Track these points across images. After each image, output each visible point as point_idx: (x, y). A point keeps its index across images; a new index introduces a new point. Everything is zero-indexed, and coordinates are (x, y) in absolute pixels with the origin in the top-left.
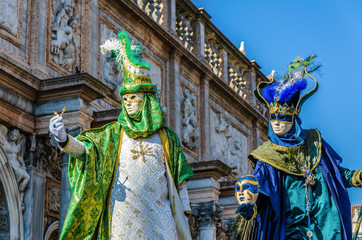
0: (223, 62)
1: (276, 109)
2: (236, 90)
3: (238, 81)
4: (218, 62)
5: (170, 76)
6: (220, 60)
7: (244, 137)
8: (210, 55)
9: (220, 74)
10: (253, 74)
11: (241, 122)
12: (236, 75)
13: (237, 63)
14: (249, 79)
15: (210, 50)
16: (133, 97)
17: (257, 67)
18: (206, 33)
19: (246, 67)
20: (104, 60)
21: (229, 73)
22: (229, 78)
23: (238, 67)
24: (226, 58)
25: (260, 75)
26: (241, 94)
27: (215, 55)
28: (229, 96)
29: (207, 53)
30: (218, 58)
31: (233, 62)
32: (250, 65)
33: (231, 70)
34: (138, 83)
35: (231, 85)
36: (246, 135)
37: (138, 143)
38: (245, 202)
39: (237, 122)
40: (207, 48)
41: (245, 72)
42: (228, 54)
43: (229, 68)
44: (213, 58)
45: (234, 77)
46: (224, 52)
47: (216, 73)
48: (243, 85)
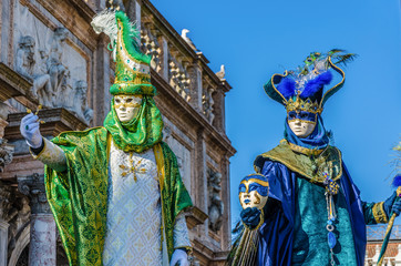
0: (162, 52)
1: (297, 104)
2: (178, 89)
3: (180, 79)
4: (156, 53)
5: (98, 70)
6: (159, 51)
7: (187, 151)
8: (146, 44)
9: (159, 68)
10: (199, 70)
11: (184, 132)
12: (178, 70)
13: (179, 55)
14: (194, 76)
15: (146, 37)
16: (129, 100)
17: (204, 61)
18: (143, 15)
19: (190, 60)
20: (17, 46)
21: (170, 68)
22: (170, 75)
23: (180, 61)
24: (166, 49)
25: (207, 72)
26: (183, 95)
27: (153, 44)
28: (170, 98)
29: (143, 41)
30: (156, 47)
31: (175, 54)
32: (195, 59)
33: (172, 64)
34: (137, 83)
35: (172, 84)
36: (189, 148)
37: (128, 157)
38: (251, 205)
39: (178, 132)
40: (143, 35)
41: (188, 67)
42: (169, 43)
43: (169, 61)
44: (149, 47)
45: (175, 73)
46: (164, 41)
47: (154, 67)
48: (186, 84)
